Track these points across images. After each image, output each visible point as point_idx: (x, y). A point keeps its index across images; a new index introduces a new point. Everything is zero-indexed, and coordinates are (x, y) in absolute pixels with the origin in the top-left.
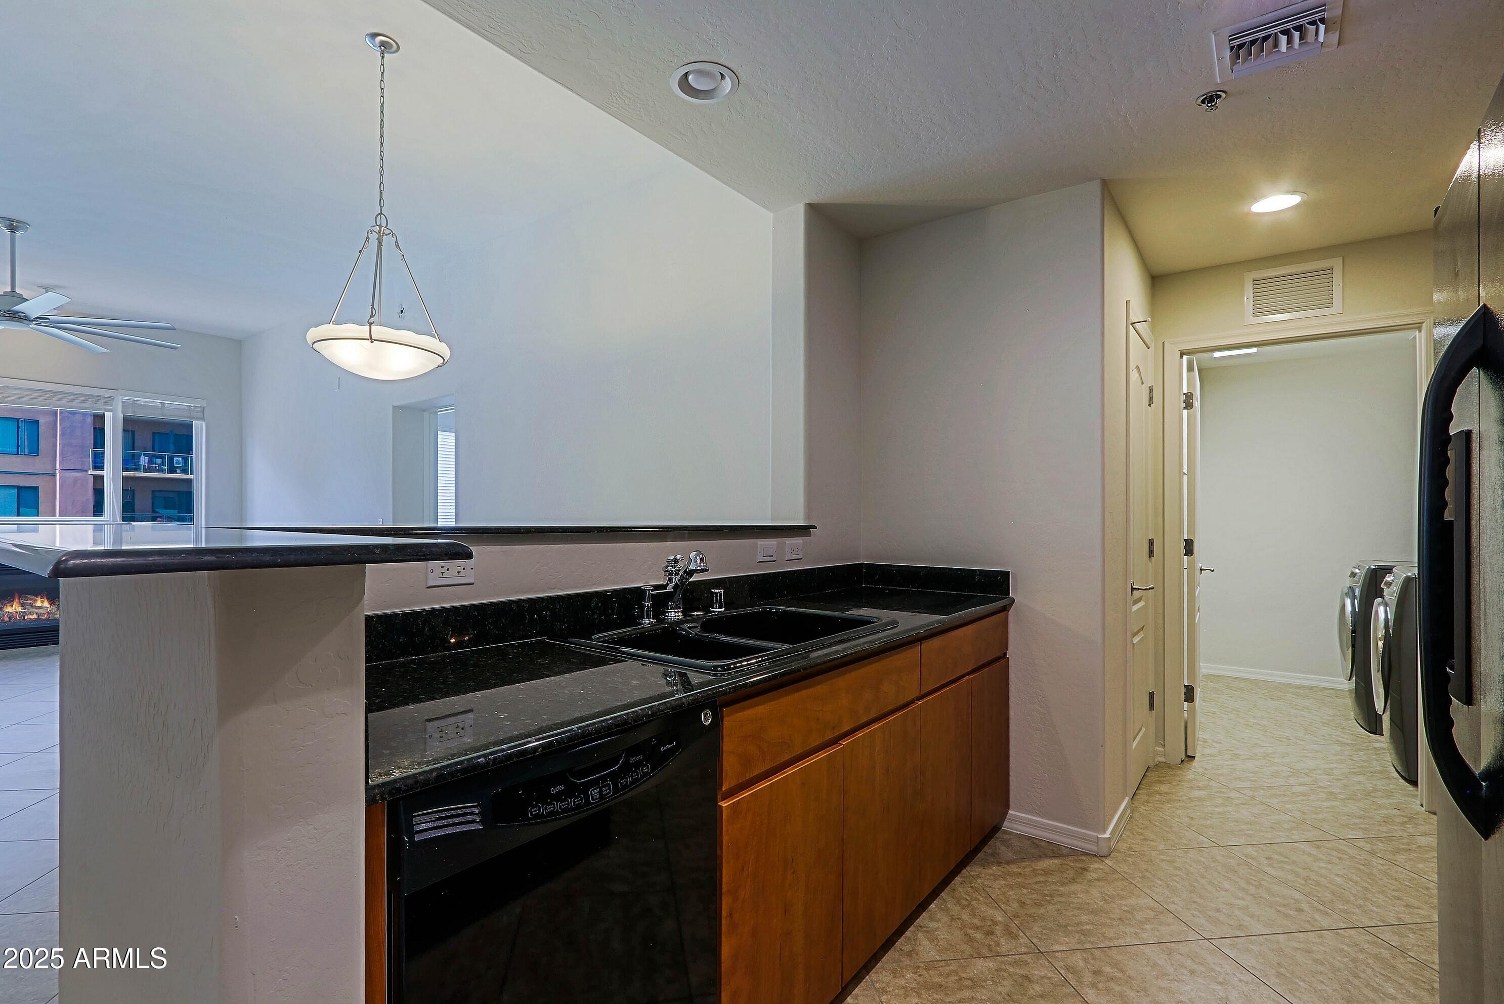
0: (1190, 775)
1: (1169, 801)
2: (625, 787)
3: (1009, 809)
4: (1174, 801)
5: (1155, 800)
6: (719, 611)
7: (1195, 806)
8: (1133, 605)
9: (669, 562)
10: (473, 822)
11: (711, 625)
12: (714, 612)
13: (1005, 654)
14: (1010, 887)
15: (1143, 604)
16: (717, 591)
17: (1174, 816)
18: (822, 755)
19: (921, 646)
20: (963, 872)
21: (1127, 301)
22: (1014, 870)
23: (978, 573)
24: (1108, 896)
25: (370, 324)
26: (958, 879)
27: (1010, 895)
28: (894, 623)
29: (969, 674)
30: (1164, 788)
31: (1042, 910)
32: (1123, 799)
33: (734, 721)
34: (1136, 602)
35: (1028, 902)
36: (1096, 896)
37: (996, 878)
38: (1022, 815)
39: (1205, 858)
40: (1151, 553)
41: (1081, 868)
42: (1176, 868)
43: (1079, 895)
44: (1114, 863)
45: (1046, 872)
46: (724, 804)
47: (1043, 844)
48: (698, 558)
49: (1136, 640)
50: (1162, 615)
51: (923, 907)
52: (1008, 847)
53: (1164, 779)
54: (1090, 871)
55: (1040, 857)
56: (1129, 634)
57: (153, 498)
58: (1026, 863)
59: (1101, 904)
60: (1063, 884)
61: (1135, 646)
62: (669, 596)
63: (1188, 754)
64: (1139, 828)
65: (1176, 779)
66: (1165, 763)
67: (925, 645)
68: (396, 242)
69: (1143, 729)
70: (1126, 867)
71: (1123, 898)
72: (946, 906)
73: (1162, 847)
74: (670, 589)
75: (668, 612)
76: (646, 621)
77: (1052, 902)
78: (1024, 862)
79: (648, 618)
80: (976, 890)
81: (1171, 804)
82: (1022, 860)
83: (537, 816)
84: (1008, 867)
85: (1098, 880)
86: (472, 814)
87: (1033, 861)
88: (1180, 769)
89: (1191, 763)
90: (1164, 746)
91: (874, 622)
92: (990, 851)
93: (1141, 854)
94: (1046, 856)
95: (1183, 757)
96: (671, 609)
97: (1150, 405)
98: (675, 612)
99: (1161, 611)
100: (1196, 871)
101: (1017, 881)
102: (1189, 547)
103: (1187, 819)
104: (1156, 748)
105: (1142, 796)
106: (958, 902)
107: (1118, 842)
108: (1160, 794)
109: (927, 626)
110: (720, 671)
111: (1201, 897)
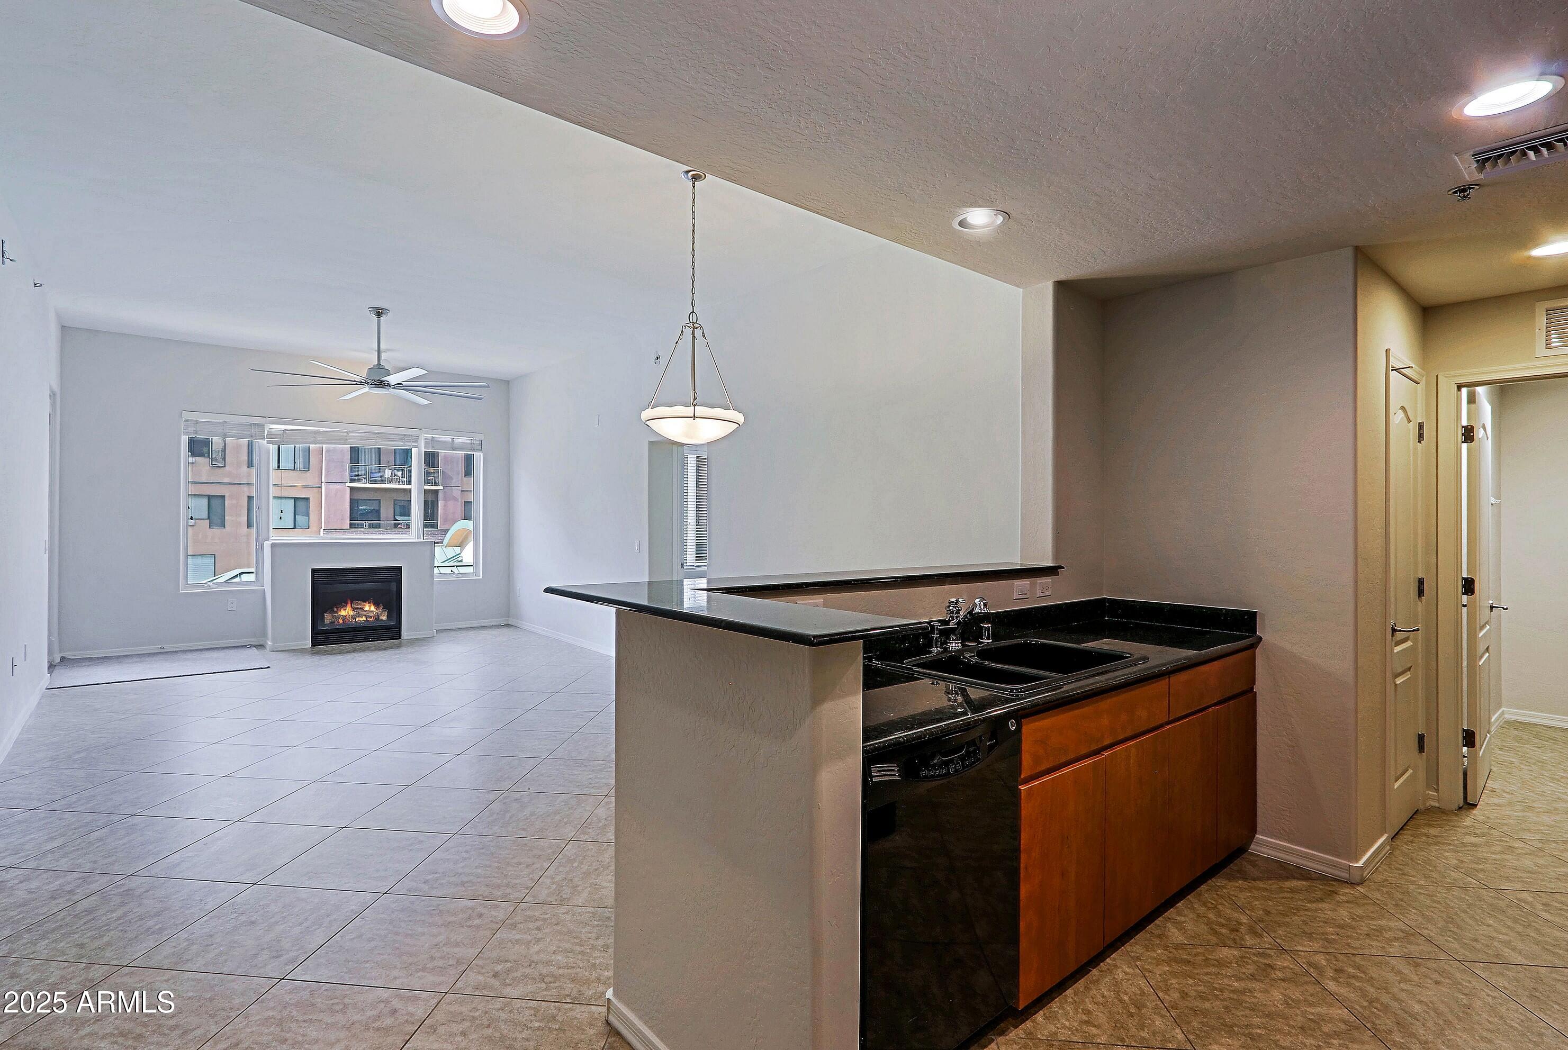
0: (1468, 821)
1: (1436, 844)
2: (968, 766)
3: (1256, 833)
4: (1444, 844)
5: (1421, 841)
6: (987, 642)
7: (1468, 850)
8: (1395, 646)
9: (950, 603)
10: (894, 775)
11: (984, 654)
12: (983, 643)
13: (1252, 688)
14: (1256, 898)
15: (1409, 645)
16: (986, 626)
17: (1441, 857)
18: (1089, 761)
19: (1169, 678)
20: (1208, 882)
21: (1386, 349)
22: (1260, 886)
23: (1224, 611)
24: (1358, 916)
25: (695, 406)
26: (1204, 887)
27: (1256, 905)
28: (1145, 659)
29: (1215, 704)
30: (1433, 831)
31: (1287, 919)
32: (1382, 835)
33: (1031, 729)
34: (1398, 643)
35: (1274, 911)
36: (1344, 915)
37: (1241, 890)
38: (1269, 839)
39: (1471, 897)
40: (1421, 592)
41: (1330, 891)
42: (1435, 902)
43: (1326, 912)
44: (1366, 890)
45: (1292, 890)
46: (1022, 788)
47: (1291, 867)
48: (982, 603)
49: (1399, 681)
50: (1435, 656)
51: (1170, 903)
52: (1254, 866)
53: (1435, 823)
54: (1339, 894)
55: (1287, 878)
56: (1389, 675)
57: (394, 504)
58: (1273, 881)
59: (1349, 921)
60: (1310, 902)
61: (1398, 686)
62: (952, 630)
63: (1468, 801)
64: (1398, 864)
65: (1449, 824)
66: (1439, 808)
67: (1174, 679)
68: (703, 333)
69: (1410, 771)
70: (1379, 895)
71: (1372, 919)
72: (1193, 906)
73: (1422, 883)
74: (952, 625)
75: (950, 643)
76: (935, 650)
77: (1298, 914)
78: (1270, 880)
79: (937, 648)
80: (1222, 897)
81: (1439, 846)
82: (1269, 879)
83: (926, 777)
84: (1254, 883)
85: (1347, 902)
86: (893, 770)
87: (1280, 881)
88: (1456, 815)
89: (1471, 810)
90: (1437, 790)
91: (1126, 657)
92: (1235, 868)
93: (1398, 886)
94: (1294, 878)
95: (1461, 803)
96: (952, 640)
97: (1419, 442)
98: (956, 643)
99: (1434, 651)
100: (1457, 906)
101: (1262, 894)
102: (1469, 586)
103: (1455, 861)
104: (1427, 792)
105: (1406, 836)
106: (1205, 904)
107: (1372, 873)
108: (1428, 836)
109: (1175, 662)
110: (1015, 692)
111: (1459, 927)
